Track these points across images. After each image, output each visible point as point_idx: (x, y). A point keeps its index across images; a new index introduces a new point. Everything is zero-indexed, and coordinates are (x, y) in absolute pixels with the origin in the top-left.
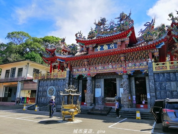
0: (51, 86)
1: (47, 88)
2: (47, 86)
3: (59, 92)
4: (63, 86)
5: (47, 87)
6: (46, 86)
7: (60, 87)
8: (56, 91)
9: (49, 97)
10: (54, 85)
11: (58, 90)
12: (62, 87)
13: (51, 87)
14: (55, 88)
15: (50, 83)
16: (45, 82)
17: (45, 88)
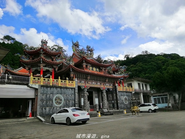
3: (67, 101)
5: (52, 95)
8: (65, 100)
11: (67, 99)
12: (70, 96)
14: (63, 96)
15: (56, 91)
16: (49, 89)
17: (50, 96)
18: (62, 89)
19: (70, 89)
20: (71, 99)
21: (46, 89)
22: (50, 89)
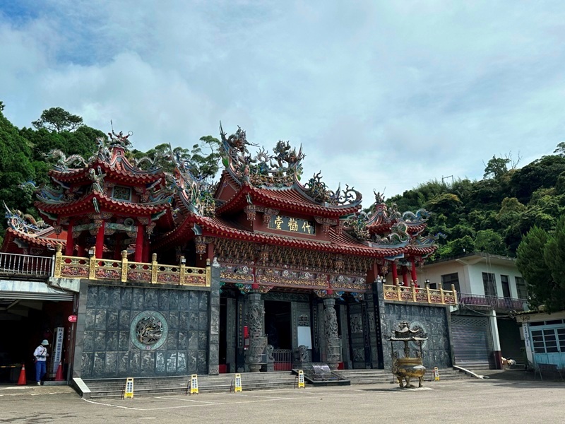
0: (145, 309)
1: (131, 318)
2: (130, 309)
3: (181, 334)
4: (197, 315)
5: (126, 312)
6: (124, 308)
7: (187, 315)
8: (171, 329)
9: (141, 351)
10: (159, 309)
11: (179, 326)
12: (193, 315)
13: (145, 314)
14: (167, 318)
15: (141, 300)
16: (116, 293)
17: (119, 315)
18: (163, 295)
19: (193, 295)
20: (195, 326)
21: (107, 295)
22: (121, 294)
